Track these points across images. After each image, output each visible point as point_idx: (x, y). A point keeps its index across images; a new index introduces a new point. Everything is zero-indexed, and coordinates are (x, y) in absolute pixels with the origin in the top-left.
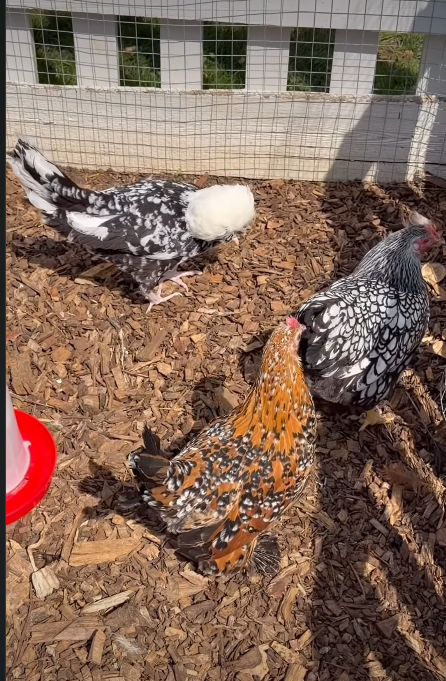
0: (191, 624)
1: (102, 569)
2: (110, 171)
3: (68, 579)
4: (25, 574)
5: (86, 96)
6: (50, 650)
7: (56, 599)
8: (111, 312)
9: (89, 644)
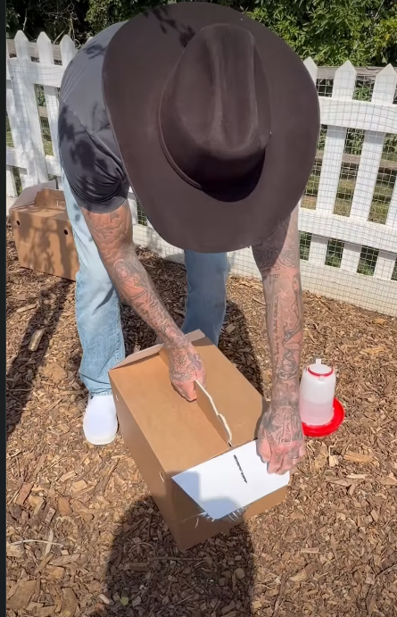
0: (390, 495)
1: (355, 464)
2: (376, 312)
3: (342, 464)
4: (326, 456)
5: (377, 281)
6: (332, 485)
7: (336, 468)
8: (372, 368)
9: (348, 488)
